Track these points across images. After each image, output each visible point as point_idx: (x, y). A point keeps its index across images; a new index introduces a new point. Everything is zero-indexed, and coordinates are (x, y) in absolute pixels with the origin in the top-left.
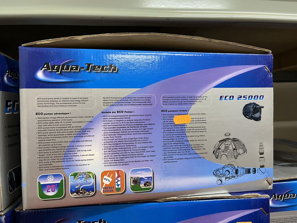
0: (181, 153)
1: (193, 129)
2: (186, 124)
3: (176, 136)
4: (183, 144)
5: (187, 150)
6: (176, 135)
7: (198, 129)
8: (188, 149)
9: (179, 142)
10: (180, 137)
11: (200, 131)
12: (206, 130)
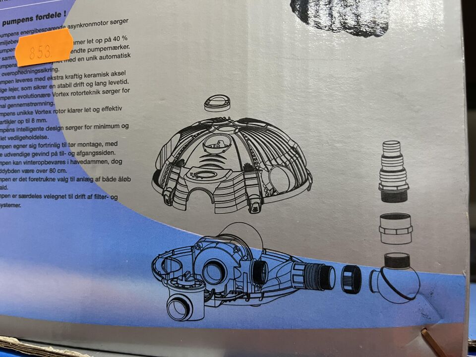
0: (35, 175)
1: (78, 81)
2: (54, 66)
3: (22, 109)
4: (43, 142)
5: (57, 163)
6: (21, 105)
7: (98, 84)
8: (59, 158)
9: (28, 134)
10: (32, 113)
11: (105, 89)
12: (126, 86)
